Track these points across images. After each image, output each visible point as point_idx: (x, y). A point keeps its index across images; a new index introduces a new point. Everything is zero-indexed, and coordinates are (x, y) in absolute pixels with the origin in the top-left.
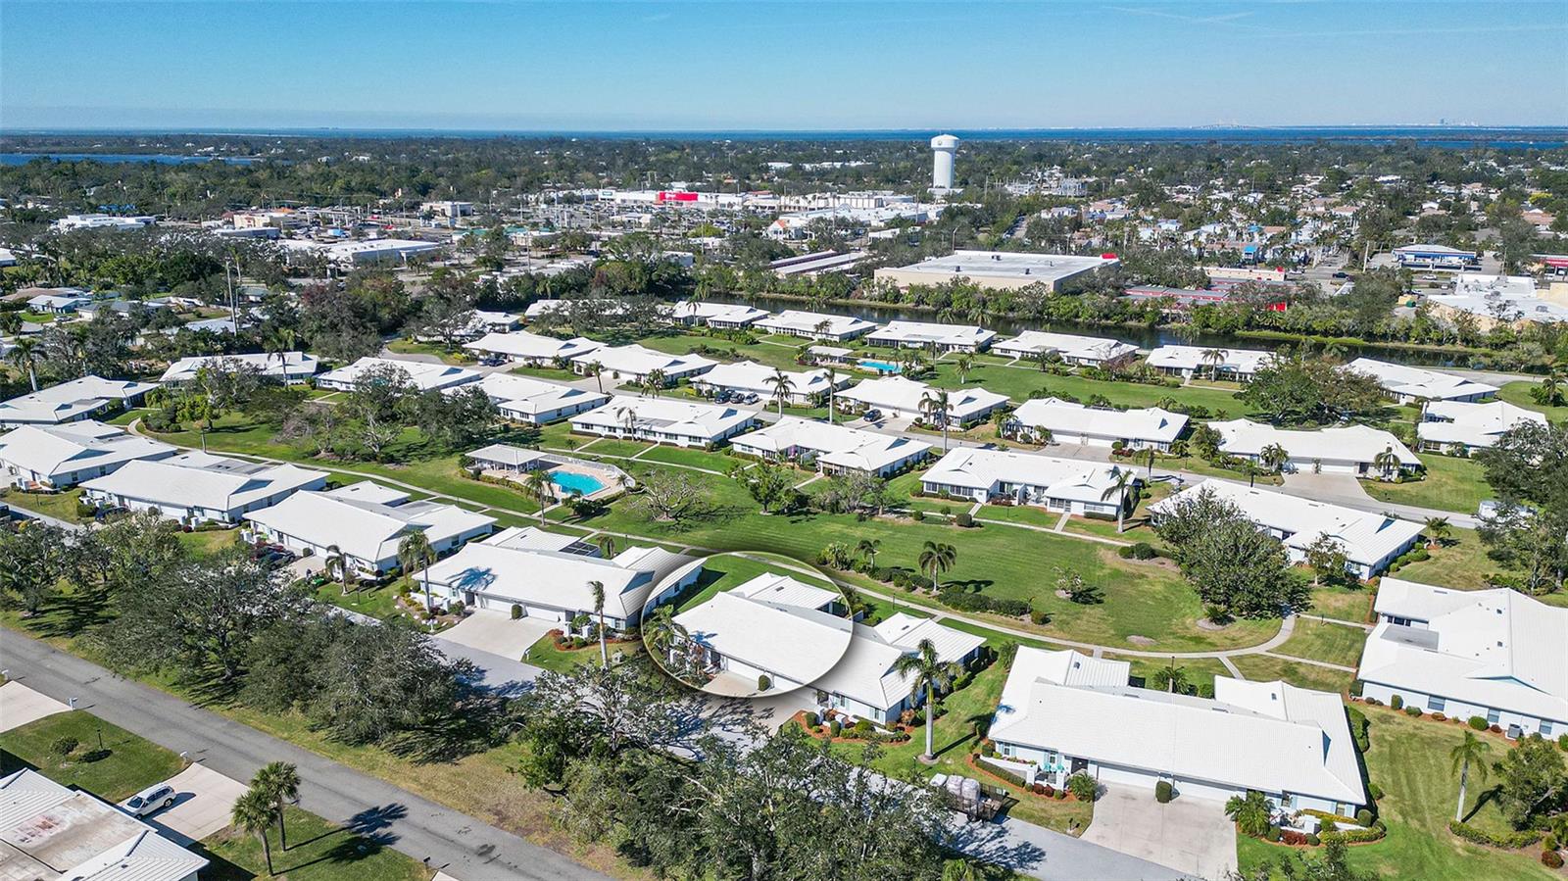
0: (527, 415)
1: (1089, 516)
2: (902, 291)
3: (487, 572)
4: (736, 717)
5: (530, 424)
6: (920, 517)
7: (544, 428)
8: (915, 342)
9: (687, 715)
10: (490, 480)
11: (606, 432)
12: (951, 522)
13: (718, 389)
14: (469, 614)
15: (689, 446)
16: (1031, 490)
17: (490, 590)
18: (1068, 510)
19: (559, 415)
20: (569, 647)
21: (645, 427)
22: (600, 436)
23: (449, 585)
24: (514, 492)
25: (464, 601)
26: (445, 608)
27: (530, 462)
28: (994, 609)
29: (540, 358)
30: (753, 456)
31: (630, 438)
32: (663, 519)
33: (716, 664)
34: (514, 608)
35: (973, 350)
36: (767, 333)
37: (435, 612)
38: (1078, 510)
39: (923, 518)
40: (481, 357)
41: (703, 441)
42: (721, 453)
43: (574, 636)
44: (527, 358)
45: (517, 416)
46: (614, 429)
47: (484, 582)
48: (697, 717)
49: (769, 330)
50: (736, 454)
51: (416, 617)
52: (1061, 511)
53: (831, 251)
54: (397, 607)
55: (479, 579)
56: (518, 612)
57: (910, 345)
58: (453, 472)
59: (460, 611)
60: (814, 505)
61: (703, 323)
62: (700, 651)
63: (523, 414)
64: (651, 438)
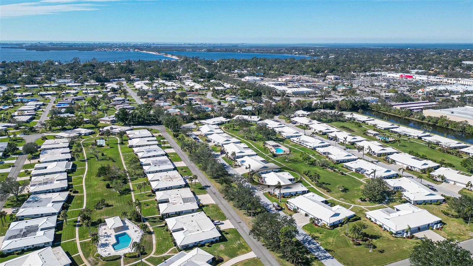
7: (287, 139)
8: (402, 133)
15: (309, 148)
35: (417, 138)
44: (300, 124)
49: (369, 124)
53: (427, 101)
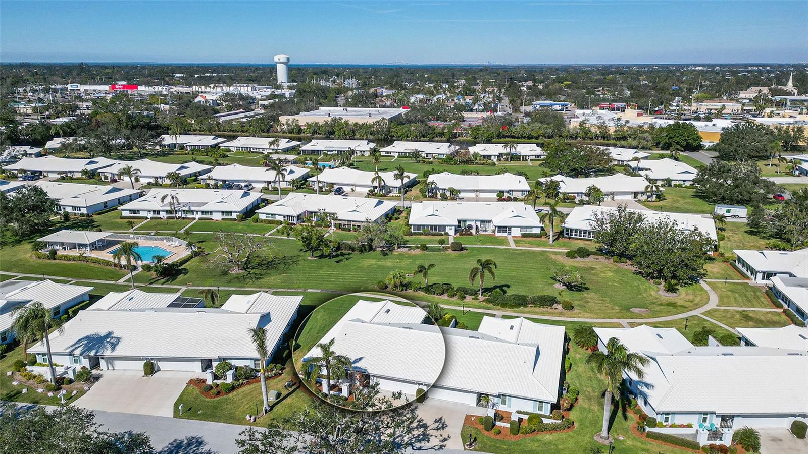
0: (79, 208)
1: (524, 236)
2: (302, 127)
3: (109, 335)
4: (415, 433)
5: (82, 215)
6: (424, 248)
7: (95, 217)
8: (332, 151)
10: (66, 258)
11: (151, 215)
12: (446, 249)
13: (221, 183)
14: (97, 378)
15: (223, 219)
16: (479, 224)
17: (118, 352)
18: (509, 233)
19: (105, 207)
20: (218, 394)
21: (184, 208)
22: (147, 218)
23: (71, 354)
24: (92, 265)
25: (88, 366)
26: (71, 375)
27: (99, 241)
28: (532, 303)
29: (70, 172)
30: (277, 221)
31: (173, 218)
32: (236, 271)
33: (369, 385)
34: (145, 365)
35: (368, 153)
36: (230, 151)
37: (60, 382)
38: (516, 232)
39: (427, 248)
40: (20, 175)
41: (234, 214)
42: (250, 221)
43: (218, 382)
44: (59, 173)
45: (69, 210)
46: (158, 212)
47: (108, 346)
49: (231, 149)
50: (263, 221)
51: (40, 391)
52: (505, 234)
53: (242, 110)
54: (15, 383)
55: (102, 343)
56: (150, 368)
57: (329, 153)
58: (29, 255)
59: (88, 378)
60: (346, 248)
61: (182, 147)
63: (74, 208)
64: (190, 216)
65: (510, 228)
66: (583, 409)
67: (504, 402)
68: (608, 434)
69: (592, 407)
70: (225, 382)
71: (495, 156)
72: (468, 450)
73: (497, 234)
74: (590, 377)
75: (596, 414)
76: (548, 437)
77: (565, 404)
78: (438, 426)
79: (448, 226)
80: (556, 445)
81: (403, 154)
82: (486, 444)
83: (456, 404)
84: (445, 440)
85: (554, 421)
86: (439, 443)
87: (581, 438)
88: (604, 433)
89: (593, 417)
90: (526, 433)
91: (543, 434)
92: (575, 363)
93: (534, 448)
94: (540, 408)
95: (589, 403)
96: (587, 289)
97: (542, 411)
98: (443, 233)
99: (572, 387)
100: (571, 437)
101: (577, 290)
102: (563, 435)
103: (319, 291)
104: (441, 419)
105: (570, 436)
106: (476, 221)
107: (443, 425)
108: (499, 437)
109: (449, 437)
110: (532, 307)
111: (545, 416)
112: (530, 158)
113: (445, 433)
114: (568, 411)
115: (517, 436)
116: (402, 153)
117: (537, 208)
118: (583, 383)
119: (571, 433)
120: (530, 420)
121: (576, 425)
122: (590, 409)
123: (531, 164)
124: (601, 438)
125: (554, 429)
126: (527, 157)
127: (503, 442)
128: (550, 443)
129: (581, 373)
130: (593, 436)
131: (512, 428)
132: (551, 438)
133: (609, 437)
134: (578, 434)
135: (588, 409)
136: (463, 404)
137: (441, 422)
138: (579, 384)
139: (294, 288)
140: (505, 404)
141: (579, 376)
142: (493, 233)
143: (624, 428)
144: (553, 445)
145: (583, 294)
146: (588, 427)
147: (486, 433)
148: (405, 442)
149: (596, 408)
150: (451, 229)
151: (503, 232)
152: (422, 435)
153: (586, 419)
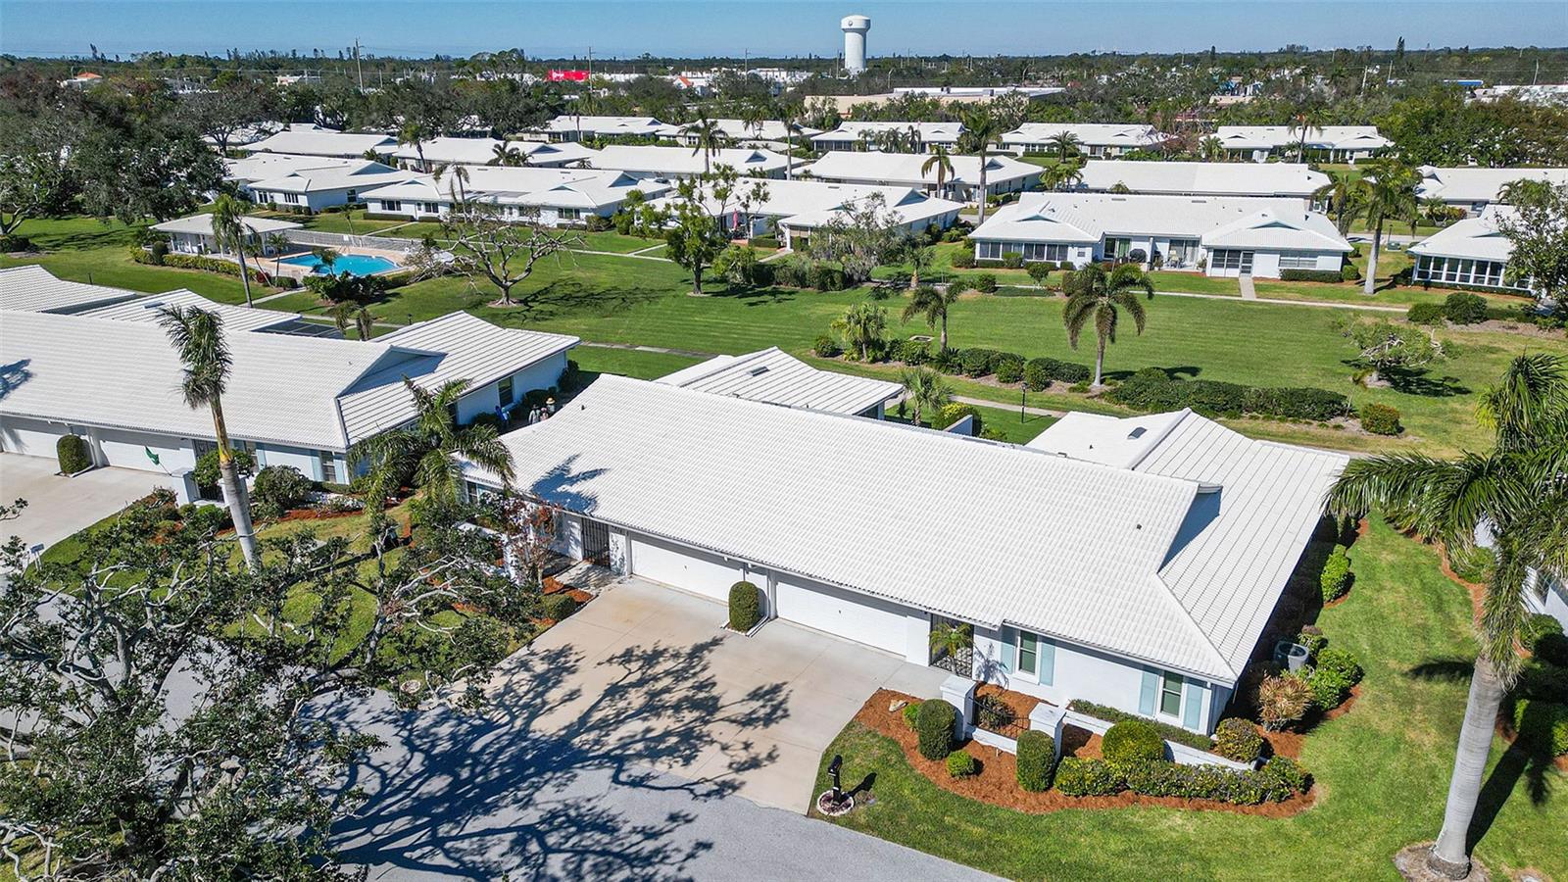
1: (1289, 276)
2: (839, 111)
4: (660, 725)
6: (988, 285)
7: (323, 214)
9: (490, 726)
10: (181, 261)
12: (1049, 291)
15: (560, 226)
16: (1163, 248)
18: (1246, 270)
22: (412, 219)
28: (1259, 409)
32: (501, 304)
33: (600, 559)
38: (1267, 267)
39: (996, 288)
41: (583, 215)
42: (614, 232)
46: (435, 206)
48: (522, 734)
52: (1234, 273)
61: (589, 138)
62: (547, 523)
65: (1249, 254)
66: (1365, 736)
67: (1027, 663)
68: (1469, 851)
69: (1411, 734)
70: (218, 505)
71: (1262, 150)
72: (822, 817)
73: (1212, 272)
74: (1424, 627)
75: (1423, 764)
76: (1176, 822)
77: (1283, 703)
78: (754, 712)
79: (1074, 244)
80: (1206, 862)
81: (1037, 148)
82: (903, 806)
83: (861, 648)
84: (754, 764)
85: (1223, 761)
86: (726, 771)
87: (1330, 849)
88: (1450, 846)
89: (1408, 773)
90: (1081, 790)
91: (1158, 808)
92: (1370, 578)
93: (1100, 857)
94: (1170, 703)
95: (1401, 718)
96: (1460, 391)
97: (1176, 713)
98: (1058, 264)
99: (1335, 649)
100: (1287, 837)
101: (1425, 393)
102: (1251, 825)
103: (664, 351)
104: (776, 689)
105: (1278, 832)
106: (1157, 239)
107: (775, 709)
108: (966, 789)
109: (771, 757)
110: (1258, 418)
111: (1185, 738)
112: (1356, 155)
113: (761, 739)
114: (1297, 732)
115: (1042, 797)
116: (1034, 145)
117: (1349, 236)
118: (1389, 644)
119: (1288, 823)
120: (1113, 740)
121: (1321, 791)
122: (1398, 741)
123: (1355, 168)
124: (1431, 865)
125: (1214, 792)
126: (1348, 154)
127: (976, 812)
128: (1180, 849)
129: (1386, 612)
130: (1393, 852)
131: (1023, 762)
132: (1190, 829)
133: (1470, 867)
134: (1321, 834)
135: (1391, 739)
136: (883, 653)
137: (771, 700)
138: (1373, 646)
139: (607, 342)
140: (1032, 671)
141: (1376, 619)
142: (1201, 270)
143: (1551, 841)
144: (1192, 859)
145: (1446, 403)
146: (1376, 811)
147: (922, 764)
148: (605, 749)
149: (1429, 739)
150: (1081, 254)
151: (1228, 266)
152: (678, 734)
153: (1375, 773)
